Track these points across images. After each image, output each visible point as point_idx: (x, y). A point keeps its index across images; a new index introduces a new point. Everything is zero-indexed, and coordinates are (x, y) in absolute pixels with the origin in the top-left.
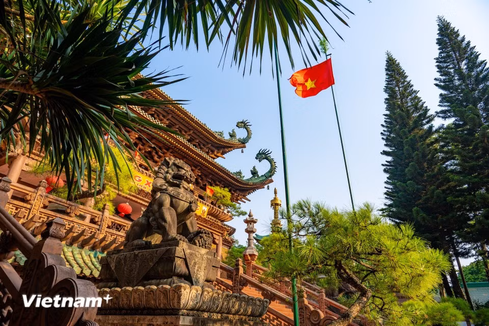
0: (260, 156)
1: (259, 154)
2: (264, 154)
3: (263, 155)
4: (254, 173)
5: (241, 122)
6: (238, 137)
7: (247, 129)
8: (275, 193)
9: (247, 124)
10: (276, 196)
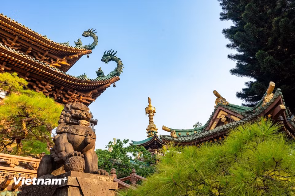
0: (105, 58)
1: (105, 56)
2: (110, 55)
3: (109, 57)
4: (100, 73)
5: (87, 32)
6: (83, 45)
7: (93, 37)
8: (149, 101)
9: (93, 32)
10: (149, 104)
